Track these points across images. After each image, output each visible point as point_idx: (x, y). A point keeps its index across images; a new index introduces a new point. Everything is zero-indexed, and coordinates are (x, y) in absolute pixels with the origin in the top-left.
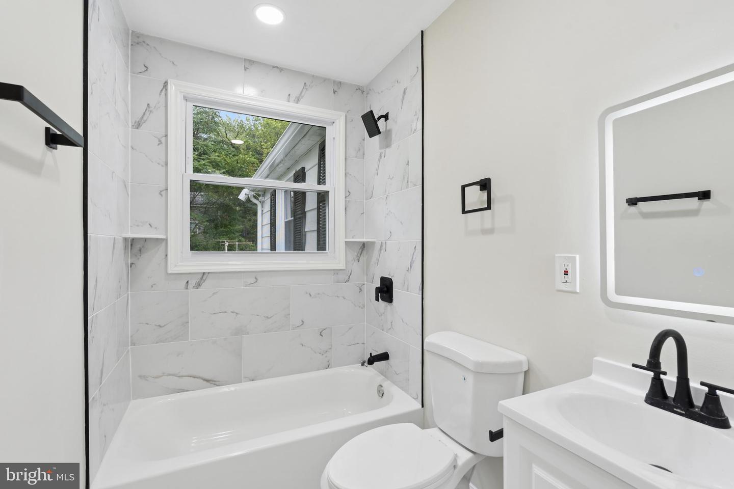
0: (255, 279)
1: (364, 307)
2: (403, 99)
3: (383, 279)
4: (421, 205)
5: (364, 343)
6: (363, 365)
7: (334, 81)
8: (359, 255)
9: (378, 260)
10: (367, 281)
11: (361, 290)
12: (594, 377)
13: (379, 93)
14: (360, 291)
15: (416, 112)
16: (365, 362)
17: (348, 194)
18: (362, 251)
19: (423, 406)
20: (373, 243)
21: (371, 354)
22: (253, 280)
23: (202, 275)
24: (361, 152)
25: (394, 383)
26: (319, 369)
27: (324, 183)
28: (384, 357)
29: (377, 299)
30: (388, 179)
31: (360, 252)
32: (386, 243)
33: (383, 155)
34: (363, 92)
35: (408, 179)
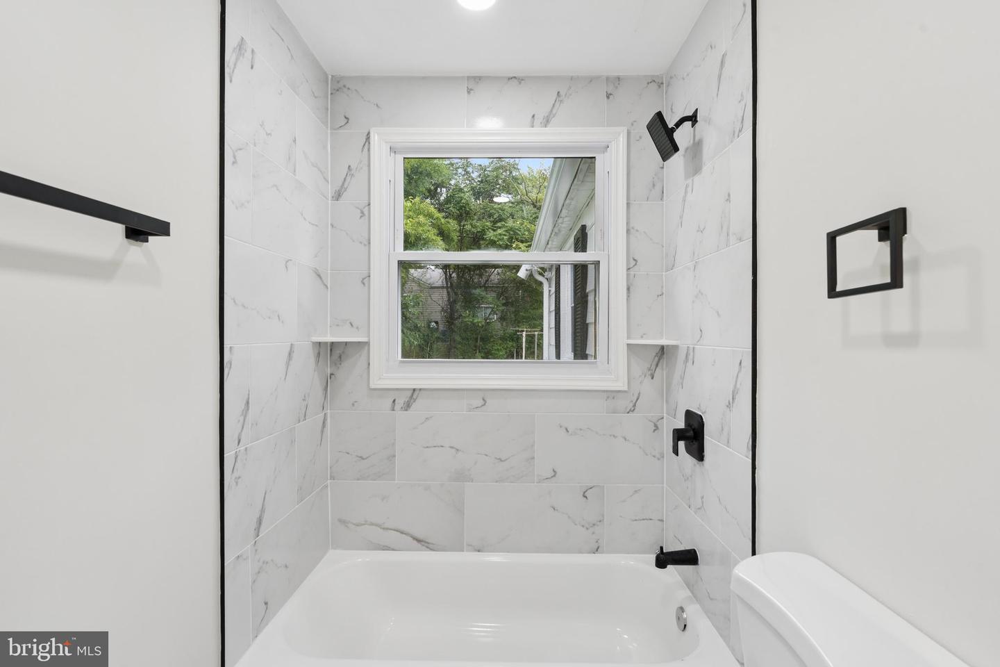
0: (482, 401)
1: (663, 457)
2: (720, 76)
3: (689, 415)
4: (751, 278)
7: (608, 79)
8: (653, 367)
9: (682, 378)
10: (668, 414)
11: (656, 428)
13: (683, 78)
14: (655, 430)
17: (633, 263)
18: (659, 360)
20: (676, 347)
21: (662, 548)
22: (480, 402)
23: (412, 391)
24: (658, 190)
26: (580, 552)
28: (688, 557)
29: (675, 451)
30: (698, 231)
31: (655, 363)
32: (694, 348)
33: (689, 189)
34: (660, 85)
35: (728, 228)
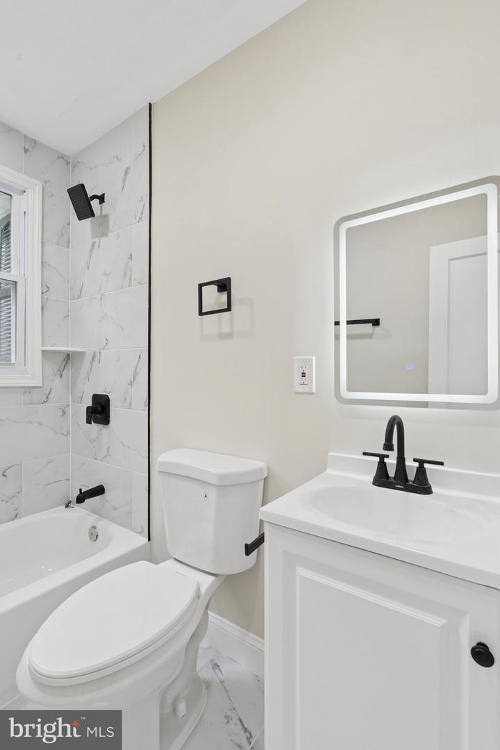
1: (69, 434)
2: (124, 180)
3: (96, 398)
4: (148, 306)
5: (68, 480)
6: (67, 506)
7: (26, 137)
8: (62, 369)
9: (89, 374)
10: (73, 401)
11: (64, 413)
12: (329, 471)
13: (91, 168)
14: (63, 415)
15: (142, 197)
16: (70, 502)
17: (45, 289)
18: (66, 363)
19: (149, 539)
20: (82, 354)
21: (81, 490)
24: (65, 239)
25: (112, 520)
28: (99, 491)
29: (89, 422)
30: (104, 274)
31: (63, 365)
32: (100, 352)
33: (96, 245)
34: (68, 163)
35: (131, 275)
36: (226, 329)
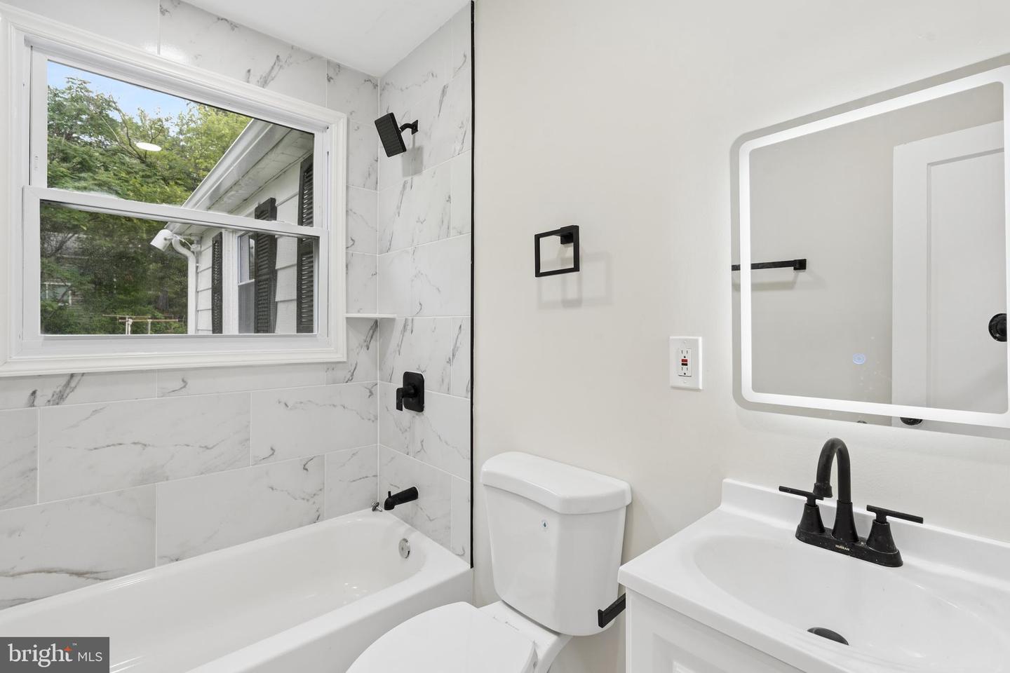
0: (182, 383)
1: (377, 419)
2: (441, 102)
3: (408, 376)
4: (470, 263)
5: (376, 476)
6: (374, 509)
7: (329, 62)
8: (368, 339)
9: (399, 346)
10: (381, 380)
11: (371, 393)
12: (724, 507)
13: (402, 90)
14: (370, 396)
15: (462, 123)
16: (378, 504)
17: (351, 243)
18: (373, 332)
19: (472, 566)
20: (392, 320)
21: (389, 493)
22: (179, 384)
23: (68, 378)
24: (372, 179)
25: (427, 533)
27: (310, 223)
28: (411, 495)
29: (399, 408)
30: (417, 222)
31: (370, 334)
32: (412, 319)
33: (408, 185)
34: (376, 86)
35: (449, 223)
36: (572, 294)
